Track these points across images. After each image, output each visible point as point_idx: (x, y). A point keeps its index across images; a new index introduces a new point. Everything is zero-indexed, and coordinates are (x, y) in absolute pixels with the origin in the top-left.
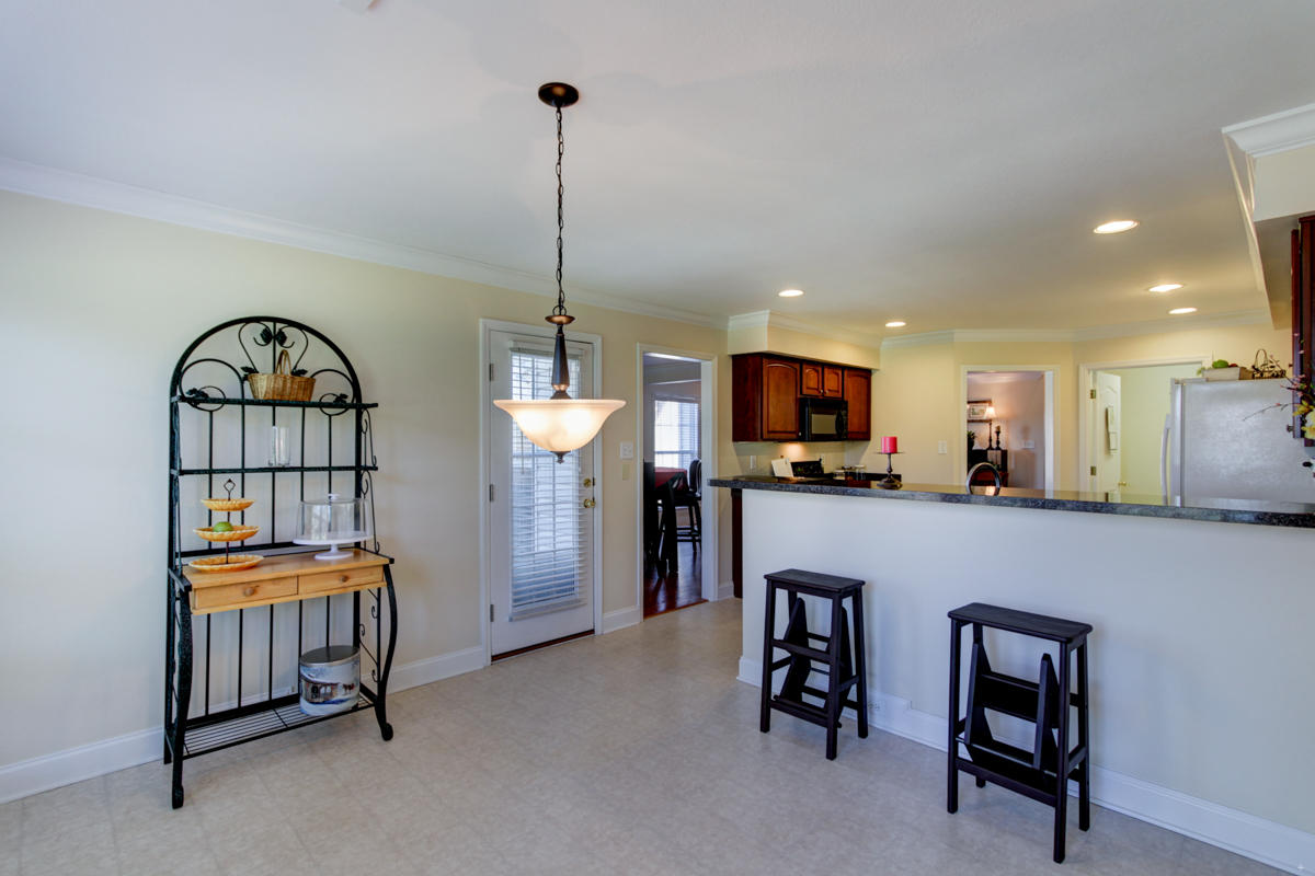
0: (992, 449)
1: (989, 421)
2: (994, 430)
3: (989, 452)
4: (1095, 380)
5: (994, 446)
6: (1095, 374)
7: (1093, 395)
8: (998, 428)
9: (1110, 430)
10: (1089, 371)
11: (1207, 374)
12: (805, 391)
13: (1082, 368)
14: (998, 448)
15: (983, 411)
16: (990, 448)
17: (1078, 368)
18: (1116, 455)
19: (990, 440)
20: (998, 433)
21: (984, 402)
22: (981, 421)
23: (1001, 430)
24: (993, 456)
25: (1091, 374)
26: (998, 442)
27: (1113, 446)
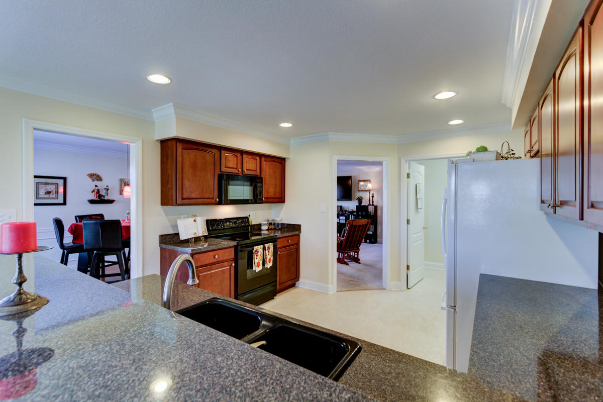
0: (370, 205)
1: (369, 191)
2: (371, 195)
3: (369, 207)
4: (409, 168)
5: (371, 203)
6: (409, 163)
7: (408, 176)
8: (373, 194)
9: (418, 197)
10: (406, 161)
11: (473, 156)
12: (224, 169)
13: (402, 159)
14: (373, 205)
15: (367, 186)
16: (370, 204)
17: (400, 160)
18: (422, 212)
19: (370, 201)
20: (373, 197)
21: (367, 181)
22: (366, 191)
23: (375, 195)
24: (371, 209)
25: (408, 163)
26: (373, 202)
27: (419, 206)
